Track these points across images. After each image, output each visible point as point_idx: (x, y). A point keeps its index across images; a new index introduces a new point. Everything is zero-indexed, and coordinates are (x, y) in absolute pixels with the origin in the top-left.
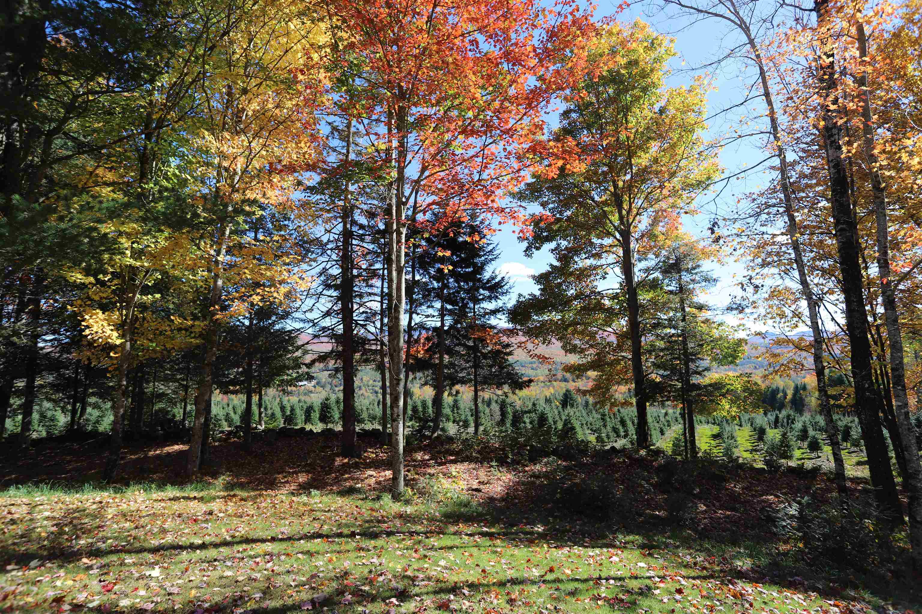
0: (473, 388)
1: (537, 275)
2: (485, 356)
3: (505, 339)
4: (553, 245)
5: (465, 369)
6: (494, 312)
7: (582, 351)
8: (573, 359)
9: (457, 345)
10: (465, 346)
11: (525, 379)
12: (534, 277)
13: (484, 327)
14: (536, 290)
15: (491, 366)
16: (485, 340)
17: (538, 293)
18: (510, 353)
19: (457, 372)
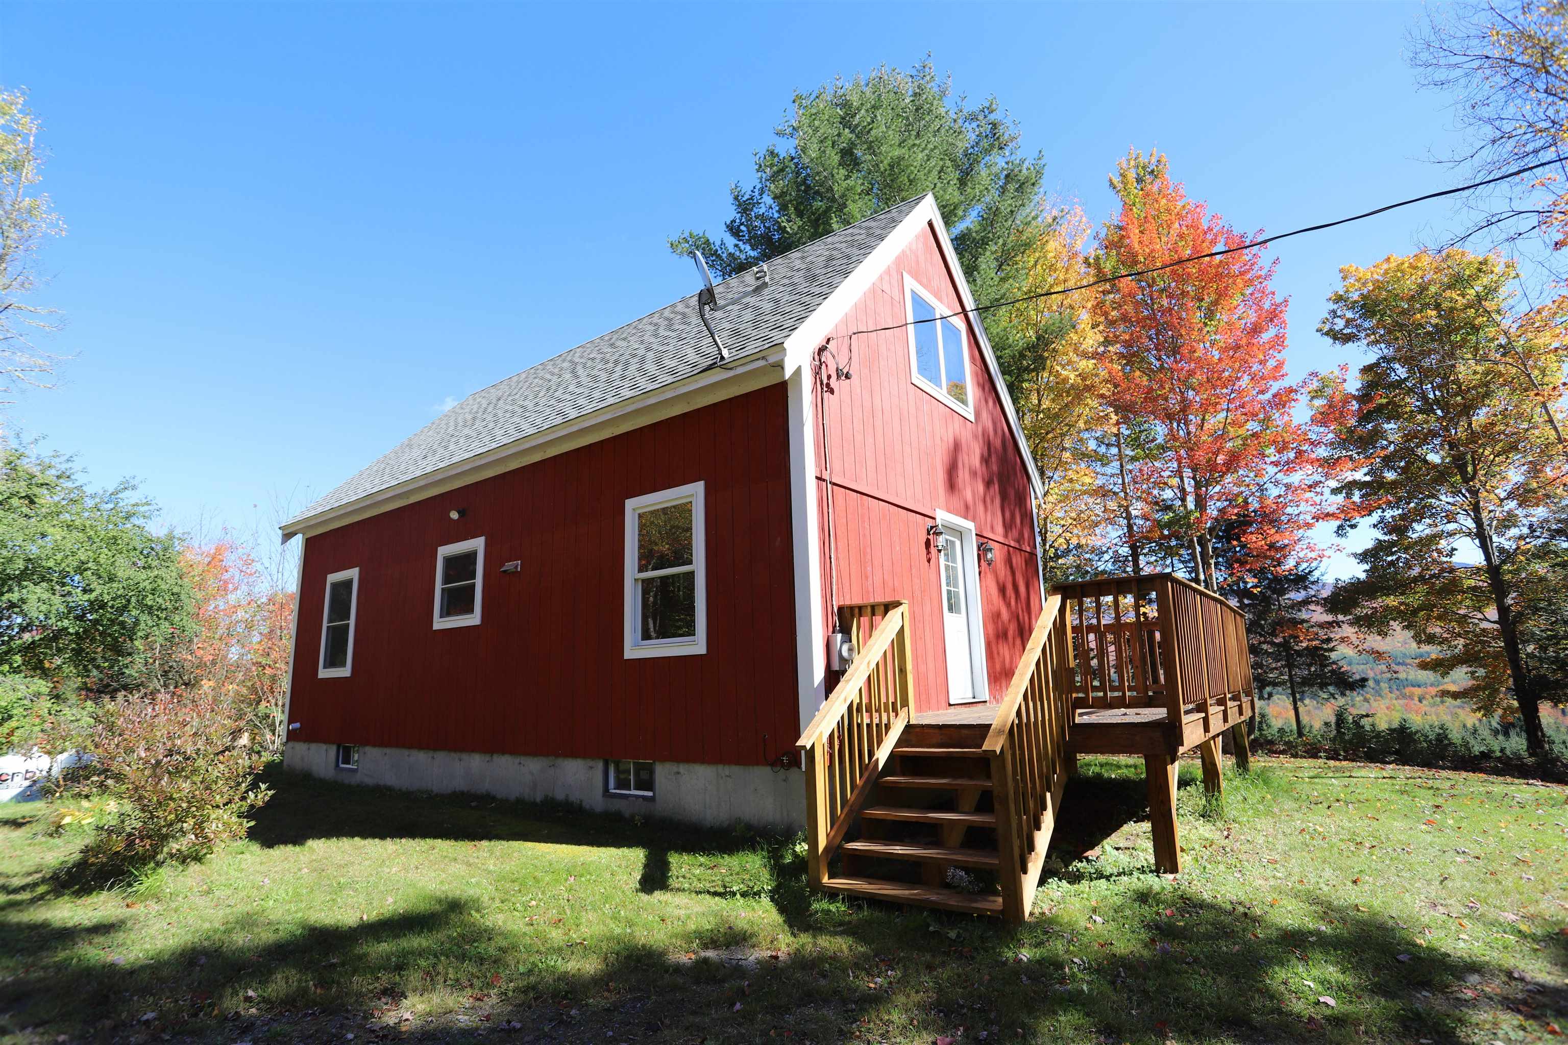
0: (1289, 691)
1: (1360, 551)
2: (1299, 653)
3: (1321, 633)
4: (1375, 517)
5: (1276, 669)
6: (1306, 602)
7: (1443, 641)
8: (1433, 652)
9: (1264, 643)
10: (1272, 644)
11: (1357, 677)
12: (1355, 555)
13: (1295, 623)
14: (1359, 571)
15: (1310, 665)
16: (1298, 637)
17: (1363, 576)
18: (1332, 650)
19: (1265, 672)
